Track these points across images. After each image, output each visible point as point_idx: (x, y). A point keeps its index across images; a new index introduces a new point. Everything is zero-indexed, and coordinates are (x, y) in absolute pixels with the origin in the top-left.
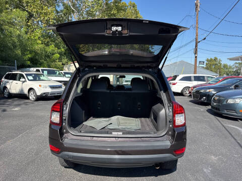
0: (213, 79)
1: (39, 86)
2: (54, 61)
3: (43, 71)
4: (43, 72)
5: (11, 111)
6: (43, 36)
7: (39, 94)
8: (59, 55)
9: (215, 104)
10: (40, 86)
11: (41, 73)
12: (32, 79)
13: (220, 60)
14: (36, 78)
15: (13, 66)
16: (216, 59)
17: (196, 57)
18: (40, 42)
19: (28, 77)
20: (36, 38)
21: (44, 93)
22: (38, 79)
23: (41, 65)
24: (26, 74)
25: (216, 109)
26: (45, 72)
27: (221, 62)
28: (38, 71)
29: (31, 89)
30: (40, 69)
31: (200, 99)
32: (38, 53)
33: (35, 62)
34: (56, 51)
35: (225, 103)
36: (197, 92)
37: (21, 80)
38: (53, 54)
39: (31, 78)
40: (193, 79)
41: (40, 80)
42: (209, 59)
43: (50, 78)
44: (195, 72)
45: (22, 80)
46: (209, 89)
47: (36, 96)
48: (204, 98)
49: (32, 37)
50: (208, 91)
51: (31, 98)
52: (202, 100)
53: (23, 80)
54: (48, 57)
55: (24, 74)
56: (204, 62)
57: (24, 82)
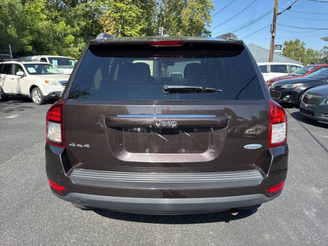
0: (299, 70)
1: (44, 83)
2: (68, 46)
3: (51, 59)
4: (51, 62)
5: (5, 119)
6: (48, 7)
7: (45, 93)
8: (73, 38)
9: (306, 105)
10: (46, 82)
11: (49, 63)
12: (35, 71)
13: (304, 44)
14: (41, 70)
15: (6, 53)
16: (297, 42)
17: (273, 37)
18: (45, 17)
19: (28, 69)
20: (39, 10)
21: (54, 93)
22: (43, 72)
23: (48, 52)
24: (24, 65)
25: (309, 112)
26: (55, 62)
27: (304, 46)
28: (44, 60)
29: (33, 87)
30: (46, 57)
31: (282, 98)
32: (43, 34)
33: (39, 48)
34: (69, 31)
35: (323, 104)
36: (278, 88)
37: (18, 73)
38: (66, 35)
39: (32, 70)
40: (269, 69)
41: (46, 73)
42: (288, 41)
43: (61, 70)
44: (271, 60)
45: (20, 73)
46: (295, 83)
47: (42, 96)
48: (288, 96)
49: (32, 9)
50: (294, 86)
51: (34, 99)
52: (285, 99)
53: (22, 73)
54: (58, 39)
55: (22, 64)
56: (281, 46)
57: (22, 76)
